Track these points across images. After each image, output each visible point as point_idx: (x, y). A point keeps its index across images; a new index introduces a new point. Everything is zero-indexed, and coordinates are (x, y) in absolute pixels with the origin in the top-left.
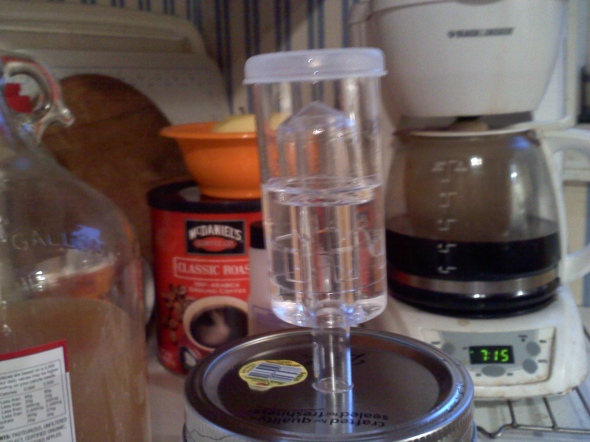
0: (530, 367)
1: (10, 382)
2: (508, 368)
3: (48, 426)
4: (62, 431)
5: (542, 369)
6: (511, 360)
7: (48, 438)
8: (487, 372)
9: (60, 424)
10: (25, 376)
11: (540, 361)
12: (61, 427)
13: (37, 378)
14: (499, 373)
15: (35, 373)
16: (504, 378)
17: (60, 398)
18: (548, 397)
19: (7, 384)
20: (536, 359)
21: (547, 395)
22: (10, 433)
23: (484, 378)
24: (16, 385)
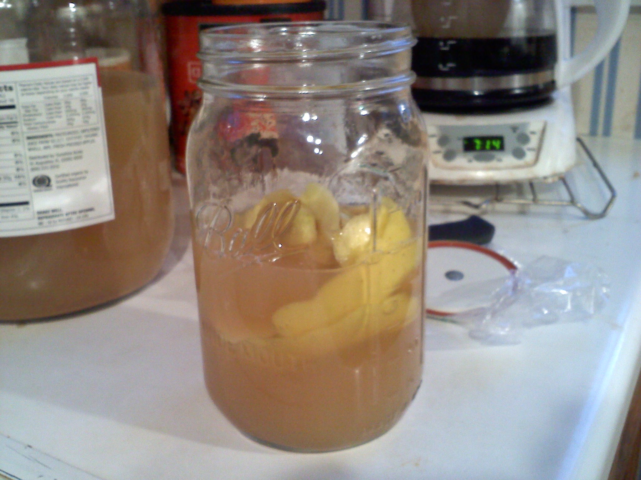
0: (519, 154)
1: (52, 87)
2: (498, 154)
3: (84, 131)
4: (96, 138)
5: (530, 156)
6: (502, 148)
7: (85, 142)
8: (478, 159)
9: (95, 132)
10: (65, 84)
11: (529, 149)
12: (95, 135)
13: (74, 87)
14: (489, 159)
15: (73, 83)
16: (494, 163)
17: (94, 109)
18: (535, 182)
19: (50, 89)
20: (525, 148)
21: (532, 179)
22: (53, 133)
23: (476, 164)
24: (57, 91)
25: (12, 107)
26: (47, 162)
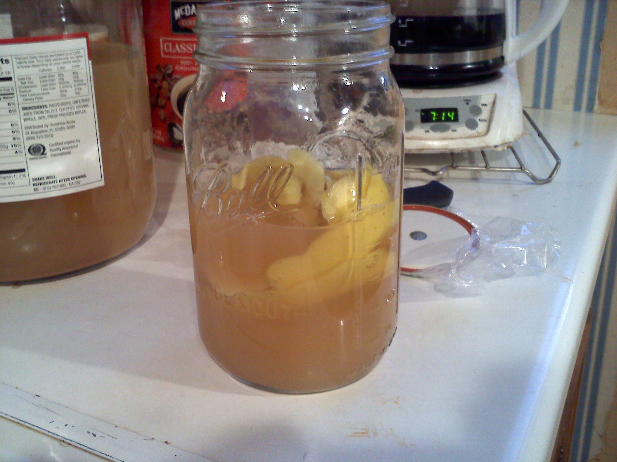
0: (472, 125)
1: (46, 60)
2: (453, 125)
3: (76, 102)
4: (87, 109)
5: (482, 127)
6: (456, 119)
7: (76, 113)
8: (434, 129)
9: (86, 103)
10: (58, 58)
11: (481, 120)
12: (86, 106)
13: (66, 61)
14: (445, 129)
15: (65, 56)
16: (449, 133)
17: (85, 81)
18: (485, 150)
19: (44, 62)
20: (477, 119)
21: (484, 147)
22: (47, 104)
23: (432, 134)
24: (51, 64)
25: (10, 79)
26: (42, 132)
